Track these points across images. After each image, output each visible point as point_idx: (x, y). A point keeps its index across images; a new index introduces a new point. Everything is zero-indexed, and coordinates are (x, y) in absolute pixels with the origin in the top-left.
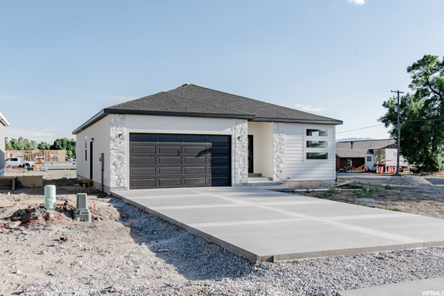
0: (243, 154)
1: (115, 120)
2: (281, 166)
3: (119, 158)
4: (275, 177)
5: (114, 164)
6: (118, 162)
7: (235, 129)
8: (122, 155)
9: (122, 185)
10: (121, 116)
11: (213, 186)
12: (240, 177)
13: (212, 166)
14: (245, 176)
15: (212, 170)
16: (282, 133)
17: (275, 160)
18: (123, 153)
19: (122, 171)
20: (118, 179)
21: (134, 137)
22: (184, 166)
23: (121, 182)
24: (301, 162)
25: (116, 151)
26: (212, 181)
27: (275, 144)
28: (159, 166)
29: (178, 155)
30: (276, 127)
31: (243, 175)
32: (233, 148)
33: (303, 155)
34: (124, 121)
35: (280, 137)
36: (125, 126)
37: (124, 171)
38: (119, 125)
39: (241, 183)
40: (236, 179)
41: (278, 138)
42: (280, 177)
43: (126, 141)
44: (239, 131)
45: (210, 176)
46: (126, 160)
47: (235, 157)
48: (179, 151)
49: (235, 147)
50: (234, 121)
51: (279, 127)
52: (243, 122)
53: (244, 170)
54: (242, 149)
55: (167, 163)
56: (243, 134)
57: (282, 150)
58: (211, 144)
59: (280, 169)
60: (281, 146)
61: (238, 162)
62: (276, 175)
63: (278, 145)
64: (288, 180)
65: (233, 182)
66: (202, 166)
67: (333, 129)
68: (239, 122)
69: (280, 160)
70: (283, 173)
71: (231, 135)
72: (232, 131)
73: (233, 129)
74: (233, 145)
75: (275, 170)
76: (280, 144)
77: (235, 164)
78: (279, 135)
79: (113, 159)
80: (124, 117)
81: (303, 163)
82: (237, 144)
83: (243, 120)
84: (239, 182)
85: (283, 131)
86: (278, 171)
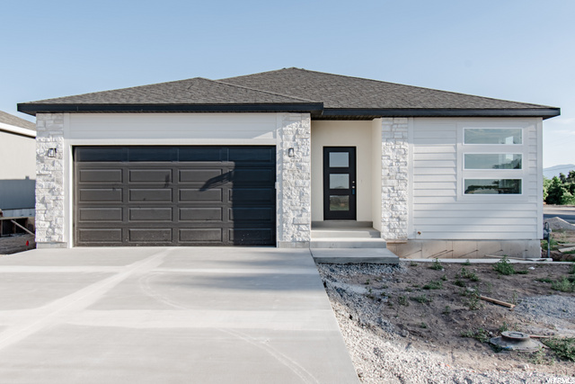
0: (300, 182)
1: (45, 124)
2: (400, 207)
3: (51, 190)
4: (384, 229)
5: (43, 201)
6: (50, 198)
7: (282, 133)
8: (57, 186)
9: (56, 238)
10: (55, 116)
11: (236, 244)
12: (294, 228)
13: (234, 206)
14: (303, 227)
15: (234, 215)
16: (404, 139)
17: (385, 196)
18: (58, 182)
19: (57, 213)
20: (50, 227)
21: (82, 153)
22: (179, 206)
23: (54, 234)
24: (452, 200)
25: (46, 178)
26: (235, 236)
27: (386, 162)
28: (130, 206)
29: (166, 186)
30: (388, 128)
31: (298, 225)
32: (278, 172)
33: (456, 185)
34: (61, 125)
35: (398, 147)
36: (63, 135)
37: (60, 213)
38: (51, 133)
39: (294, 241)
40: (282, 232)
41: (393, 150)
42: (398, 231)
43: (63, 162)
44: (291, 137)
45: (232, 226)
46: (63, 193)
47: (282, 189)
48: (167, 177)
49: (283, 169)
50: (280, 117)
51: (395, 126)
52: (300, 118)
53: (301, 216)
54: (297, 173)
55: (144, 200)
56: (300, 143)
57: (402, 175)
58: (232, 163)
59: (398, 214)
60: (401, 167)
61: (289, 197)
62: (389, 226)
63: (392, 165)
64: (418, 237)
65: (278, 240)
66: (216, 205)
67: (536, 128)
68: (291, 119)
69: (398, 196)
70: (404, 223)
71: (275, 146)
72: (275, 136)
73: (278, 133)
74: (278, 166)
75: (386, 216)
76: (398, 161)
77: (281, 202)
78: (395, 144)
79: (40, 193)
80: (60, 118)
81: (454, 201)
82: (287, 163)
83: (299, 114)
84: (289, 239)
85: (405, 135)
86: (392, 217)
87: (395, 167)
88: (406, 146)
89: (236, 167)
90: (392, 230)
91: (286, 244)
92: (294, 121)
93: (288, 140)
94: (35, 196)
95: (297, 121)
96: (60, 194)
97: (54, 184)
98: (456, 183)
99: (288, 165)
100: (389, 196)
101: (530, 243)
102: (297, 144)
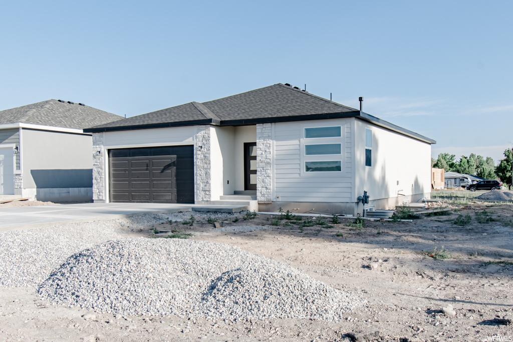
1: (96, 139)
2: (267, 181)
3: (99, 173)
4: (259, 195)
5: (96, 179)
6: (98, 177)
7: (197, 137)
8: (101, 171)
9: (101, 198)
10: (99, 134)
12: (203, 193)
14: (207, 193)
16: (269, 137)
17: (259, 174)
20: (99, 192)
21: (113, 153)
22: (153, 181)
23: (100, 195)
25: (97, 166)
26: (177, 198)
27: (259, 152)
28: (132, 181)
29: (147, 170)
30: (260, 131)
31: (205, 191)
32: (195, 160)
33: (300, 166)
34: (102, 139)
35: (265, 142)
36: (103, 144)
37: (102, 184)
38: (98, 143)
39: (203, 201)
40: (197, 195)
41: (263, 144)
42: (266, 196)
43: (103, 157)
44: (201, 139)
45: (176, 192)
46: (103, 174)
47: (197, 170)
48: (147, 165)
49: (197, 159)
50: (195, 128)
51: (264, 129)
52: (205, 128)
53: (206, 186)
54: (204, 161)
55: (138, 177)
56: (205, 143)
57: (268, 160)
58: (175, 156)
59: (266, 184)
60: (268, 155)
61: (200, 175)
62: (261, 192)
63: (262, 154)
64: (278, 200)
65: (195, 200)
66: (169, 180)
67: (351, 125)
68: (201, 129)
69: (266, 174)
70: (269, 191)
71: (193, 145)
72: (193, 140)
73: (195, 137)
74: (195, 157)
75: (259, 186)
76: (266, 151)
77: (197, 178)
78: (264, 140)
79: (95, 175)
80: (101, 135)
81: (299, 177)
82: (199, 155)
83: (204, 126)
84: (200, 200)
85: (270, 134)
86: (262, 187)
87: (264, 155)
88: (271, 142)
89: (178, 158)
90: (263, 195)
91: (199, 203)
92: (202, 130)
93: (199, 141)
94: (92, 176)
95: (204, 130)
96: (102, 175)
97: (99, 169)
98: (300, 164)
99: (200, 156)
100: (261, 174)
101: (348, 205)
102: (203, 144)
